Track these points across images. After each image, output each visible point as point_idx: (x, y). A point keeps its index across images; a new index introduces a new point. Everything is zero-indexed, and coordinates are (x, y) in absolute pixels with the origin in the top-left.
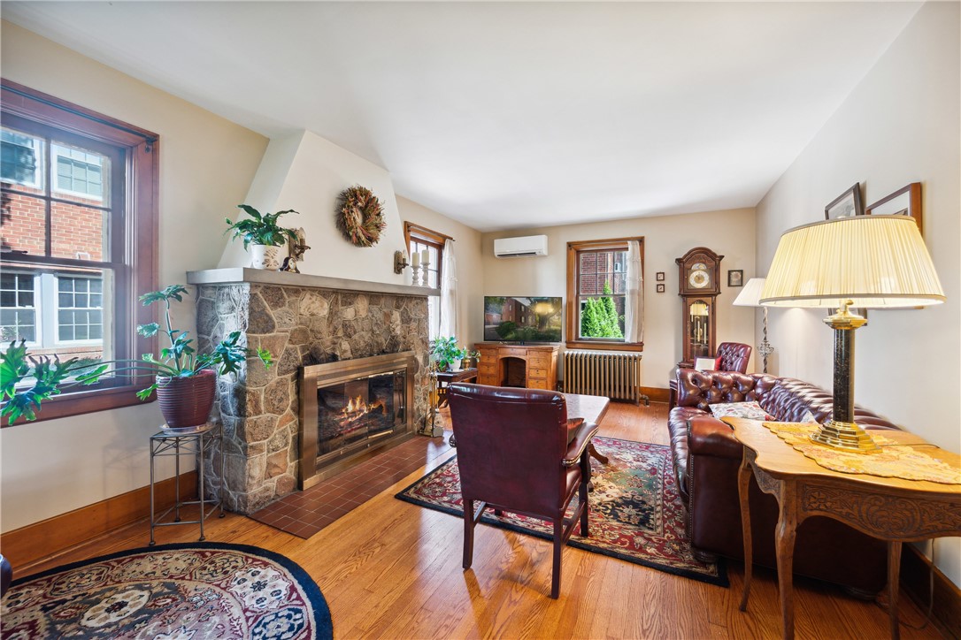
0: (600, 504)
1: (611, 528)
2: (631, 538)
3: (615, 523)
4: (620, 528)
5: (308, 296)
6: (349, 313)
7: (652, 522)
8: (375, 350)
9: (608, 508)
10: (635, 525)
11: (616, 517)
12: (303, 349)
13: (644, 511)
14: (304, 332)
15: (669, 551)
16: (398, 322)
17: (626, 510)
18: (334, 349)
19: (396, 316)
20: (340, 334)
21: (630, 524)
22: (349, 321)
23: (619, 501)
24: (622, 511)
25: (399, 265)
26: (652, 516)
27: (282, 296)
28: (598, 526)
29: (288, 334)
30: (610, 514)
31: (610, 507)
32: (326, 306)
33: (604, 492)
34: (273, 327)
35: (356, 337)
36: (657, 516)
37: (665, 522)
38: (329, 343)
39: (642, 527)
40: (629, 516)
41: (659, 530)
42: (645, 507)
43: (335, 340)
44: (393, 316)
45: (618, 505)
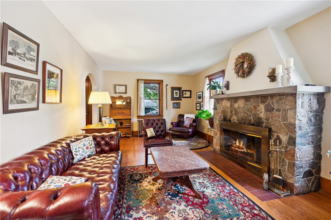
0: (147, 177)
1: (141, 171)
2: (135, 170)
3: (140, 172)
4: (138, 172)
5: (224, 101)
6: (236, 106)
7: (129, 177)
8: (247, 122)
9: (144, 176)
10: (134, 174)
11: (140, 174)
12: (223, 116)
13: (132, 180)
14: (224, 111)
15: (125, 170)
16: (263, 110)
17: (138, 178)
18: (231, 118)
19: (262, 107)
20: (233, 113)
21: (136, 174)
22: (236, 109)
23: (141, 181)
24: (139, 177)
25: (273, 77)
26: (129, 178)
27: (219, 101)
28: (144, 170)
29: (220, 111)
30: (143, 174)
31: (143, 177)
32: (229, 103)
33: (148, 182)
34: (217, 109)
35: (239, 115)
36: (127, 179)
37: (125, 178)
38: (229, 116)
39: (132, 174)
40: (136, 176)
41: (127, 175)
42: (131, 182)
43: (232, 115)
44: (260, 107)
45: (141, 179)
